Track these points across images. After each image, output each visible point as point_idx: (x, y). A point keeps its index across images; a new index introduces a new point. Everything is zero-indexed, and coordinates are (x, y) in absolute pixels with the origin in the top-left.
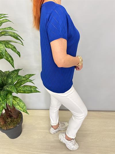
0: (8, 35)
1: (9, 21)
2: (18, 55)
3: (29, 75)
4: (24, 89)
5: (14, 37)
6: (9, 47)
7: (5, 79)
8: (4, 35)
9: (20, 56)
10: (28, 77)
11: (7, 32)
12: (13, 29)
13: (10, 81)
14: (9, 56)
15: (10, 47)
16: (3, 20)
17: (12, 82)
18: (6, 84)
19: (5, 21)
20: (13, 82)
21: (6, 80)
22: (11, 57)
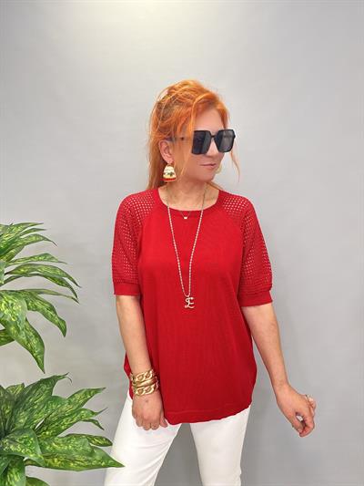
0: (38, 274)
1: (45, 239)
2: (61, 329)
3: (85, 393)
4: (66, 448)
5: (53, 279)
6: (36, 306)
7: (7, 411)
8: (25, 274)
9: (64, 332)
10: (81, 401)
11: (36, 267)
12: (53, 257)
13: (22, 421)
14: (31, 334)
15: (40, 306)
16: (29, 236)
17: (30, 421)
18: (7, 433)
19: (34, 238)
20: (31, 423)
21: (8, 417)
22: (37, 335)
